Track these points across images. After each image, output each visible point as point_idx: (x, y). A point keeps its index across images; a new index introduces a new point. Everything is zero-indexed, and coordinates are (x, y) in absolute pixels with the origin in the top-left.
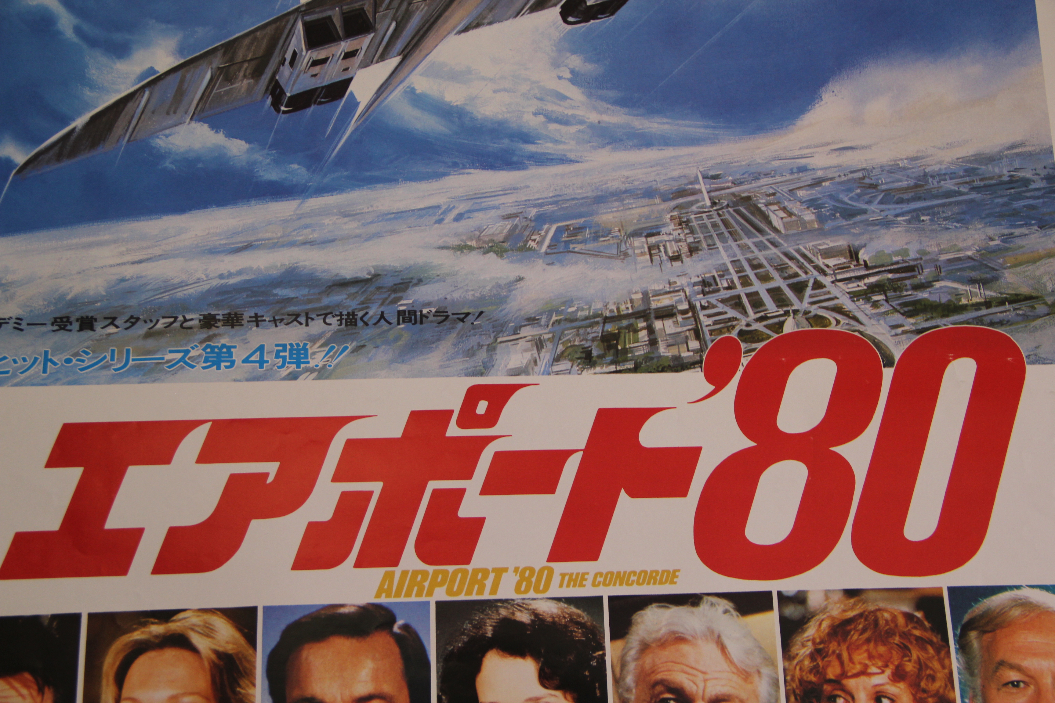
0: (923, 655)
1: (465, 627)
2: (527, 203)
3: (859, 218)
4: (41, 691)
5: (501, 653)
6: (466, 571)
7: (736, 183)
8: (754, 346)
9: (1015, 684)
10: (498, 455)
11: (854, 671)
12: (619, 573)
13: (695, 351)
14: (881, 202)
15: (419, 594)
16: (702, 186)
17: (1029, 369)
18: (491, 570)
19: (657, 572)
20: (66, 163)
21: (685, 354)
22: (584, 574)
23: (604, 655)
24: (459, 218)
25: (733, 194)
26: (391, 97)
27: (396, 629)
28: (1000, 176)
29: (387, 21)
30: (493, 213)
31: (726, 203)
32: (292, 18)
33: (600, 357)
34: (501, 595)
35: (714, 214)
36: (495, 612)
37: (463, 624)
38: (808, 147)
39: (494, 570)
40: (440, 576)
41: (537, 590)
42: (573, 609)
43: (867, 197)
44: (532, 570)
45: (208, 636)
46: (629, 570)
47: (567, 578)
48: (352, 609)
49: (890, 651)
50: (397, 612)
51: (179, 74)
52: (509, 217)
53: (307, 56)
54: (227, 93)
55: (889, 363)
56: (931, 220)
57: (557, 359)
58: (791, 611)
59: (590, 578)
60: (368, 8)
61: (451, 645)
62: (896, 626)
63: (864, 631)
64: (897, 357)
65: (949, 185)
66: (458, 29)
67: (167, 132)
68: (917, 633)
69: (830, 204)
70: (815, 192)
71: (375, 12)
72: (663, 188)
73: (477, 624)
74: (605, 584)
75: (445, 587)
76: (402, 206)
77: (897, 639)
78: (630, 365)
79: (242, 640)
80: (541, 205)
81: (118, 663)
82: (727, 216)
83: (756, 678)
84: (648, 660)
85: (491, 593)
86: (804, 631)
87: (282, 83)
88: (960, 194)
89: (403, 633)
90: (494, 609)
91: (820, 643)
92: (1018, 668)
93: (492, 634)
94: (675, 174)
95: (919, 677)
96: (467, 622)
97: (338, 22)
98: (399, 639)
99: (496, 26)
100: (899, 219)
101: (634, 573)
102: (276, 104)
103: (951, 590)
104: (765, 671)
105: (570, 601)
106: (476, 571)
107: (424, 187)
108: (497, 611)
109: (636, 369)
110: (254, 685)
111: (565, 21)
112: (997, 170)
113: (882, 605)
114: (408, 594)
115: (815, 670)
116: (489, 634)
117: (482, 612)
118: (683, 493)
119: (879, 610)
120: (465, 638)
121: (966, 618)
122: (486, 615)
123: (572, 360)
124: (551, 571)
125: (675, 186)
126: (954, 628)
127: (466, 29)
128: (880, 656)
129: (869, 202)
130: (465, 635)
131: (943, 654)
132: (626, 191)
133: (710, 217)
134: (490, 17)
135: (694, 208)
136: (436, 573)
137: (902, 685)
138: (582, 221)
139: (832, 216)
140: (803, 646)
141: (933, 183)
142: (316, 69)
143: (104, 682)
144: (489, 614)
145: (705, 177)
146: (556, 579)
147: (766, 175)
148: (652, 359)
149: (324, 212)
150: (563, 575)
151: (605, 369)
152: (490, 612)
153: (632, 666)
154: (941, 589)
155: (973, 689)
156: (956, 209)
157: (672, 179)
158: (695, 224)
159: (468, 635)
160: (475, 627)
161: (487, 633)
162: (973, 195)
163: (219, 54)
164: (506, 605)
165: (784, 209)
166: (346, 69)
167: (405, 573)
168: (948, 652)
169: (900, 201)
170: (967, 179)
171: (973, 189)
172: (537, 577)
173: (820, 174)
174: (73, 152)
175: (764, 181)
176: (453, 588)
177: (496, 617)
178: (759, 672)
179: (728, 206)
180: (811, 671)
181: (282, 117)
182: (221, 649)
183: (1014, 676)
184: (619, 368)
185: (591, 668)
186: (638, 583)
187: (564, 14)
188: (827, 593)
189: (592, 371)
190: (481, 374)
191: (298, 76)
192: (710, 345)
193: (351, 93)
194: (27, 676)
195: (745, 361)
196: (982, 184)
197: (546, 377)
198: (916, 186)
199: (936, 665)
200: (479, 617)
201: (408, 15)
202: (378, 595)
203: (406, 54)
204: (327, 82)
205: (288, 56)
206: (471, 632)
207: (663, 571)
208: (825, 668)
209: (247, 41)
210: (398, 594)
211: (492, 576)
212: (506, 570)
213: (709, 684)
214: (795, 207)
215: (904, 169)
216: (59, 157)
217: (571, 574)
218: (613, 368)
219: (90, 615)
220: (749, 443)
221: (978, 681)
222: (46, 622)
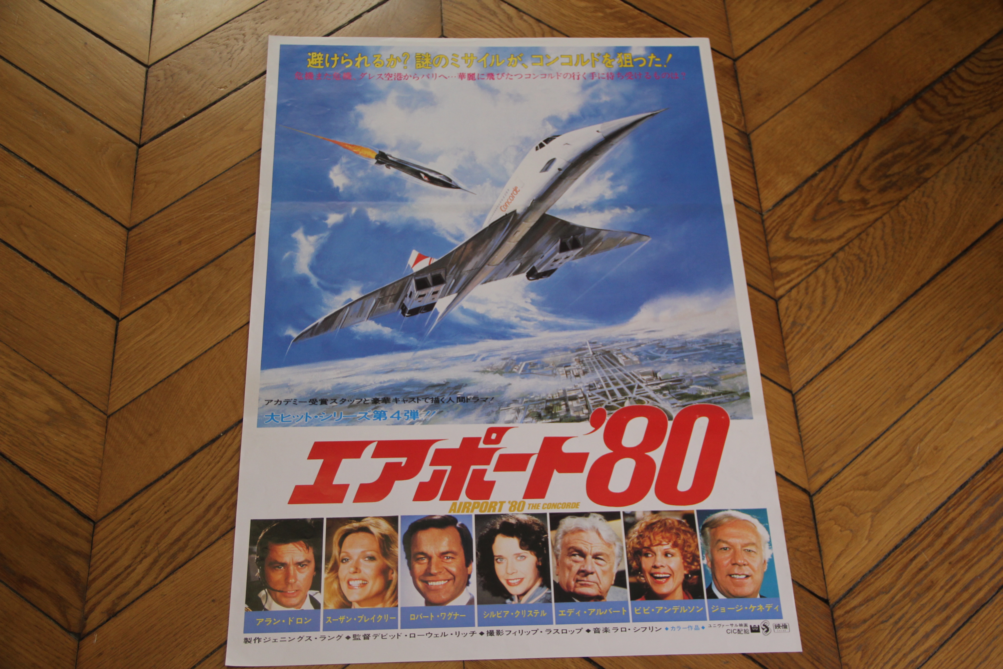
0: (685, 537)
1: (487, 525)
2: (513, 354)
3: (657, 360)
4: (308, 548)
5: (503, 536)
6: (488, 502)
7: (603, 345)
8: (612, 412)
9: (725, 549)
10: (501, 456)
11: (656, 544)
12: (554, 504)
13: (586, 414)
14: (667, 353)
15: (467, 512)
16: (589, 346)
17: (732, 422)
18: (498, 502)
19: (570, 503)
20: (314, 337)
21: (582, 415)
22: (539, 504)
23: (547, 537)
24: (483, 359)
25: (602, 350)
26: (453, 310)
27: (458, 525)
28: (718, 343)
29: (451, 279)
30: (498, 357)
31: (599, 353)
32: (410, 278)
33: (545, 416)
34: (502, 512)
35: (594, 358)
38: (635, 331)
39: (500, 502)
40: (476, 505)
41: (518, 510)
42: (534, 518)
43: (660, 351)
44: (516, 502)
45: (378, 528)
46: (558, 502)
47: (531, 506)
48: (439, 517)
49: (671, 535)
50: (458, 519)
51: (362, 301)
52: (504, 359)
53: (417, 293)
54: (383, 308)
55: (671, 419)
56: (689, 361)
57: (526, 417)
58: (628, 519)
59: (541, 506)
60: (443, 273)
61: (482, 532)
62: (674, 525)
63: (660, 527)
64: (674, 416)
65: (696, 346)
66: (482, 282)
67: (357, 324)
68: (683, 528)
69: (644, 354)
70: (638, 349)
71: (446, 275)
72: (572, 347)
74: (548, 508)
75: (479, 509)
76: (458, 354)
77: (674, 531)
78: (558, 419)
79: (392, 529)
80: (519, 354)
81: (339, 538)
82: (600, 359)
83: (613, 546)
84: (567, 539)
86: (634, 527)
87: (406, 304)
88: (700, 350)
89: (461, 527)
91: (642, 532)
92: (726, 542)
93: (499, 528)
94: (577, 341)
95: (684, 546)
96: (488, 523)
97: (430, 280)
98: (459, 530)
99: (498, 281)
100: (675, 360)
101: (560, 504)
102: (403, 313)
103: (698, 512)
104: (618, 543)
105: (533, 515)
106: (492, 503)
107: (468, 347)
108: (501, 519)
109: (561, 421)
110: (397, 547)
111: (528, 279)
112: (717, 340)
113: (668, 517)
114: (463, 511)
115: (639, 543)
117: (495, 519)
118: (581, 471)
119: (667, 519)
120: (488, 529)
121: (704, 522)
123: (533, 417)
124: (524, 503)
125: (577, 346)
126: (699, 526)
127: (485, 282)
128: (667, 538)
129: (662, 353)
131: (694, 536)
132: (556, 349)
133: (592, 359)
134: (496, 277)
135: (585, 355)
136: (475, 503)
137: (676, 549)
138: (536, 361)
139: (646, 359)
140: (634, 533)
141: (689, 346)
142: (421, 299)
143: (334, 545)
145: (590, 343)
146: (527, 506)
147: (617, 342)
148: (567, 417)
149: (425, 357)
150: (530, 504)
151: (547, 421)
152: (498, 519)
153: (560, 541)
154: (693, 511)
155: (707, 551)
156: (699, 356)
157: (576, 344)
158: (586, 362)
160: (492, 525)
161: (497, 528)
162: (707, 351)
163: (379, 293)
164: (505, 516)
165: (625, 356)
166: (433, 299)
167: (461, 503)
168: (696, 536)
169: (675, 353)
170: (704, 344)
171: (707, 348)
172: (518, 505)
173: (640, 342)
174: (318, 332)
175: (616, 344)
176: (482, 509)
177: (501, 521)
178: (615, 544)
179: (600, 355)
180: (637, 543)
181: (406, 318)
182: (383, 533)
183: (724, 545)
184: (553, 421)
185: (542, 542)
186: (562, 508)
187: (528, 276)
188: (644, 513)
189: (541, 422)
190: (493, 423)
191: (413, 302)
192: (593, 412)
193: (436, 309)
194: (302, 542)
195: (608, 418)
196: (710, 346)
197: (521, 424)
198: (682, 347)
199: (691, 541)
200: (494, 521)
201: (460, 277)
202: (450, 512)
203: (459, 292)
204: (425, 304)
205: (409, 293)
206: (490, 527)
207: (573, 503)
208: (644, 542)
209: (391, 287)
210: (458, 511)
211: (499, 505)
212: (505, 502)
213: (593, 548)
214: (629, 355)
215: (676, 340)
216: (311, 335)
217: (533, 504)
218: (550, 421)
219: (328, 519)
220: (610, 451)
221: (709, 548)
222: (309, 521)
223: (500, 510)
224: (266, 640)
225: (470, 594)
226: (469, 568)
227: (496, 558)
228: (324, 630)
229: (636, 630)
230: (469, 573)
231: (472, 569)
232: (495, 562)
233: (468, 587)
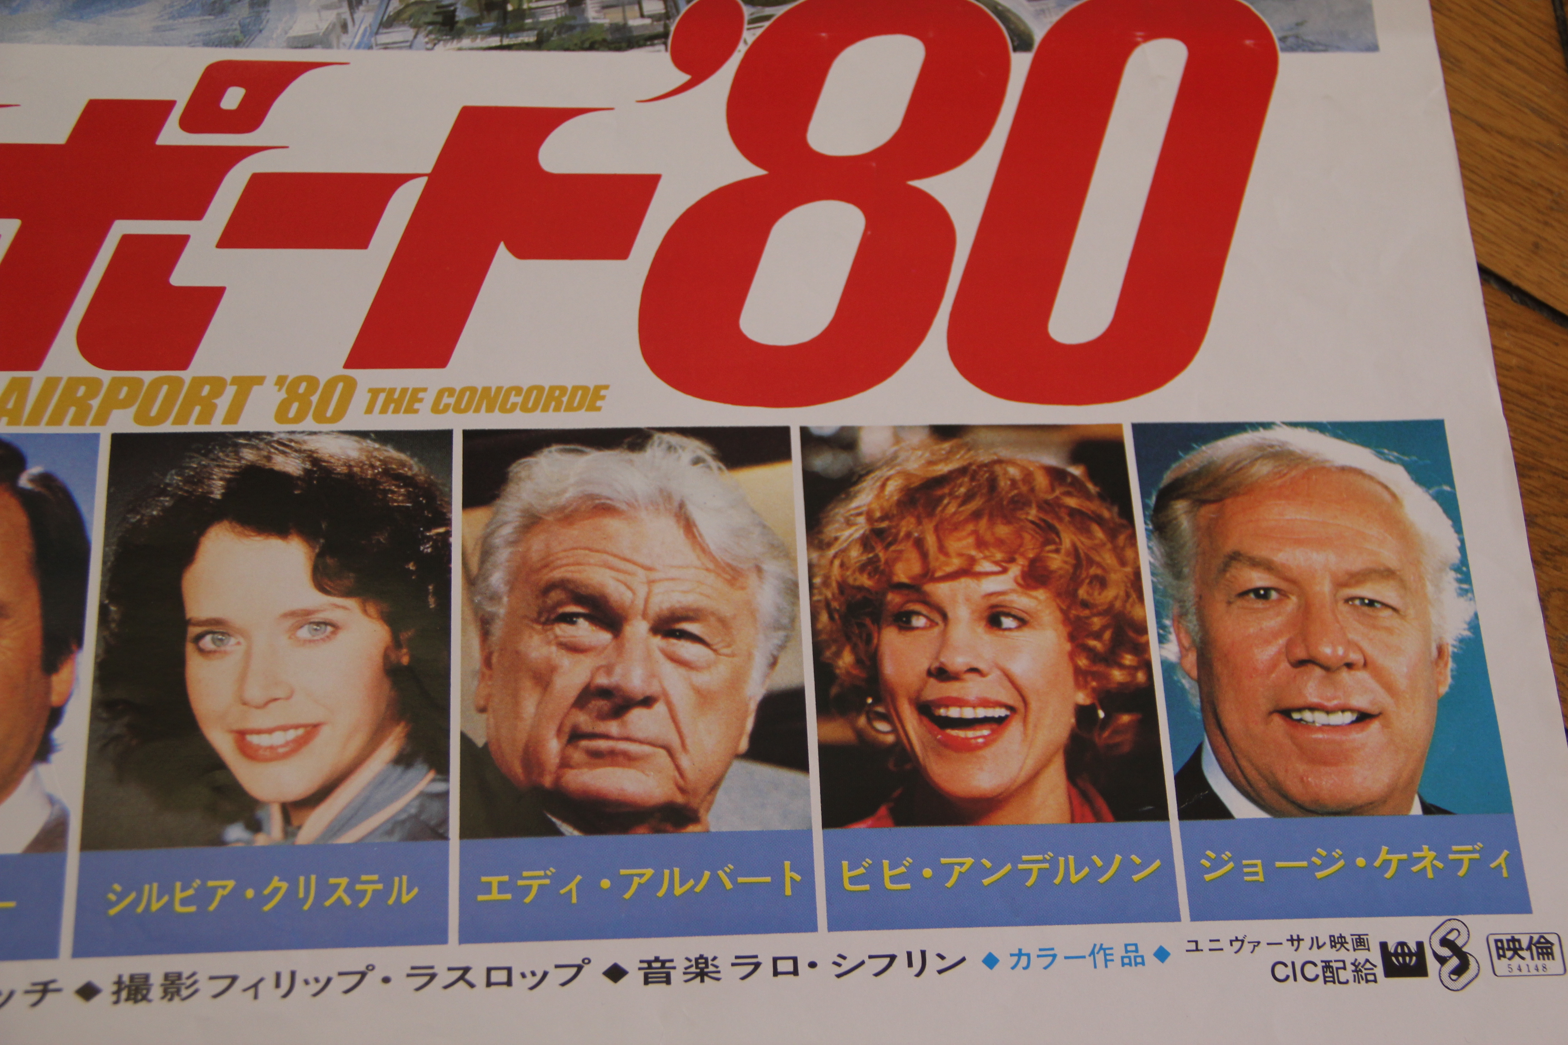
0: (1083, 542)
1: (167, 481)
5: (239, 529)
6: (179, 382)
8: (768, 11)
9: (1261, 594)
10: (257, 181)
11: (949, 569)
12: (486, 390)
13: (655, 18)
15: (79, 419)
17: (1287, 62)
18: (229, 380)
19: (563, 389)
21: (635, 22)
22: (416, 391)
23: (448, 534)
27: (24, 482)
33: (472, 22)
34: (243, 425)
36: (232, 454)
37: (165, 475)
39: (236, 380)
40: (124, 390)
41: (320, 417)
42: (391, 452)
44: (312, 382)
46: (506, 385)
47: (382, 397)
49: (1018, 534)
50: (28, 451)
55: (1023, 43)
57: (388, 23)
58: (825, 462)
59: (429, 398)
61: (138, 513)
62: (1032, 490)
63: (968, 498)
64: (1039, 34)
68: (1072, 502)
73: (193, 476)
74: (457, 409)
75: (134, 409)
77: (1033, 513)
78: (530, 37)
83: (752, 580)
84: (537, 545)
85: (226, 421)
86: (850, 497)
89: (38, 489)
90: (230, 449)
91: (882, 519)
92: (1268, 566)
93: (223, 495)
95: (1075, 580)
96: (173, 472)
98: (26, 499)
101: (518, 390)
103: (1138, 428)
104: (772, 567)
105: (384, 437)
106: (199, 382)
108: (237, 453)
109: (540, 45)
113: (1004, 453)
114: (55, 419)
115: (870, 566)
116: (217, 495)
117: (205, 455)
118: (622, 252)
119: (1000, 462)
120: (167, 501)
121: (1168, 477)
122: (213, 460)
123: (417, 26)
124: (351, 386)
126: (1145, 495)
128: (1000, 543)
130: (166, 496)
131: (1121, 539)
136: (116, 383)
137: (1041, 594)
140: (849, 523)
144: (219, 458)
146: (361, 398)
148: (572, 28)
150: (375, 393)
151: (480, 42)
152: (221, 454)
153: (503, 555)
154: (1119, 427)
155: (1181, 601)
159: (172, 496)
160: (188, 480)
161: (212, 493)
164: (255, 442)
167: (51, 382)
168: (1133, 537)
172: (322, 393)
176: (150, 410)
177: (232, 463)
178: (759, 570)
180: (862, 569)
183: (1258, 579)
184: (506, 42)
185: (421, 559)
186: (525, 409)
188: (898, 433)
189: (455, 44)
190: (237, 44)
192: (684, 9)
195: (749, 36)
197: (363, 53)
199: (1108, 558)
200: (199, 464)
206: (181, 489)
207: (576, 389)
208: (890, 563)
210: (35, 419)
211: (231, 391)
212: (259, 380)
213: (658, 589)
217: (392, 391)
218: (495, 41)
220: (754, 171)
221: (1191, 589)
223: (233, 415)
225: (51, 800)
226: (58, 681)
227: (193, 631)
229: (846, 965)
230: (55, 699)
231: (72, 681)
232: (190, 648)
233: (41, 769)
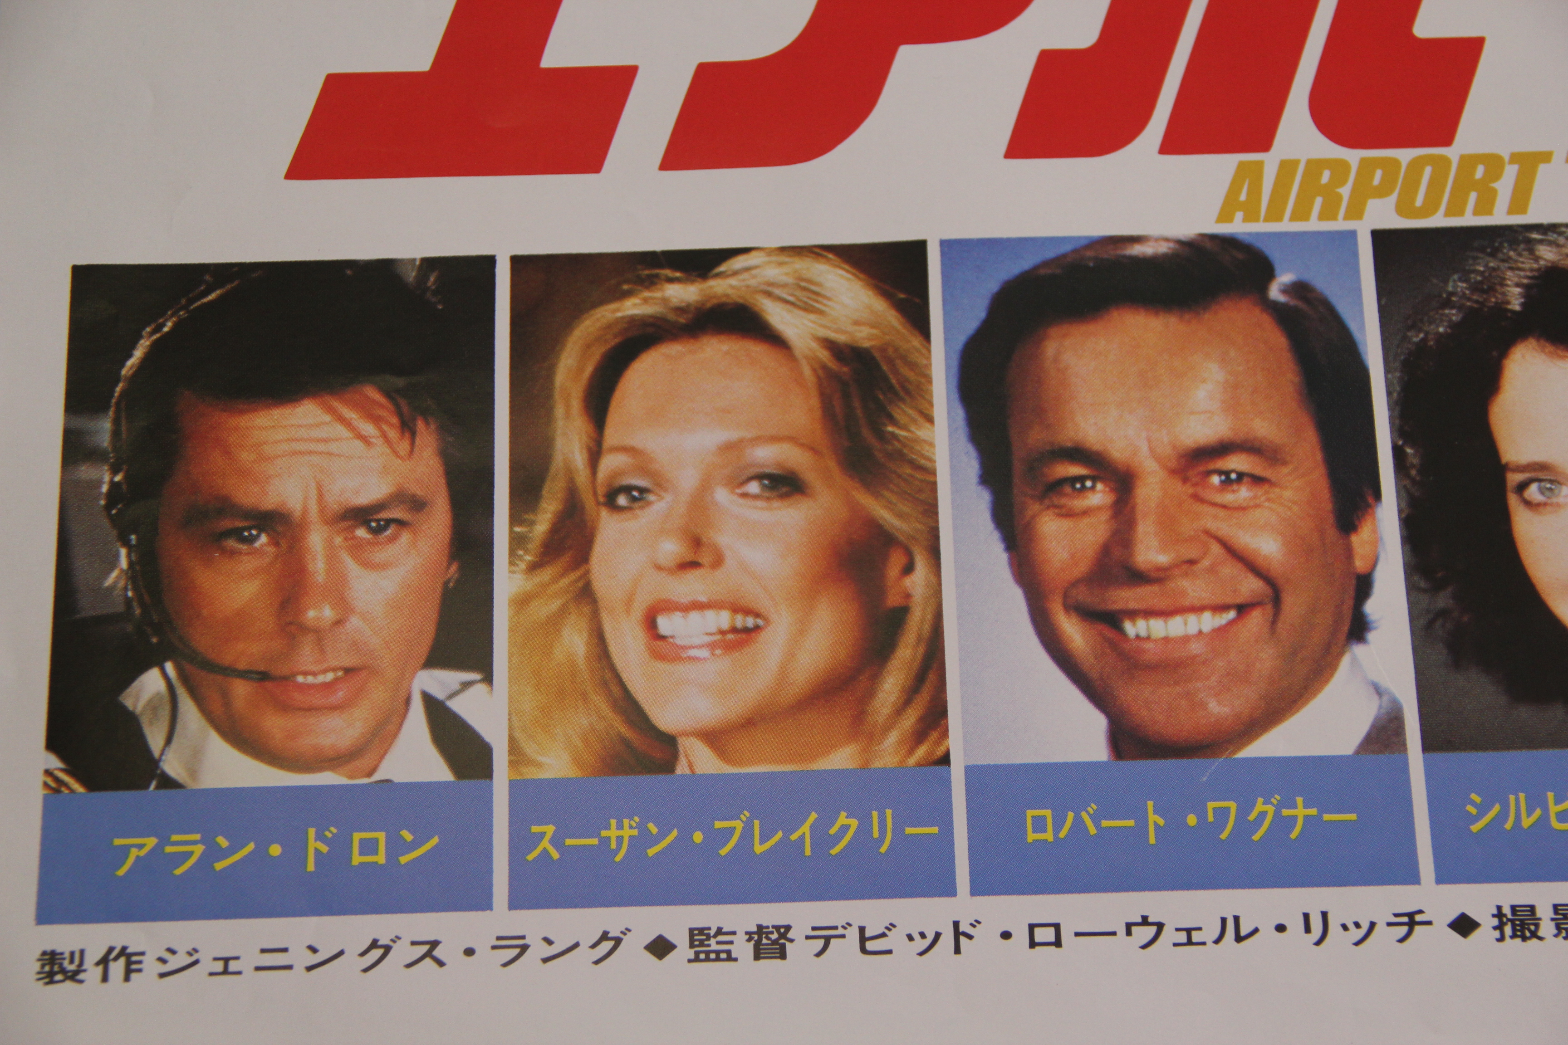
1: (1450, 289)
4: (407, 428)
5: (1549, 348)
6: (1446, 161)
15: (1328, 213)
18: (1506, 158)
27: (1275, 292)
34: (1534, 215)
36: (1525, 253)
37: (1446, 282)
39: (1516, 158)
40: (1378, 174)
45: (807, 309)
48: (1163, 248)
61: (1420, 330)
73: (1481, 282)
75: (1393, 198)
79: (892, 318)
81: (589, 369)
85: (1511, 211)
89: (1293, 302)
90: (1522, 246)
93: (1522, 305)
96: (1456, 277)
98: (1283, 315)
106: (1468, 162)
108: (1532, 251)
110: (930, 420)
114: (1302, 213)
116: (1516, 305)
117: (1493, 255)
120: (1454, 315)
122: (1503, 261)
130: (1452, 308)
136: (1366, 166)
143: (559, 411)
144: (1510, 258)
152: (1512, 253)
159: (1460, 308)
160: (1476, 288)
161: (1508, 303)
164: (1552, 236)
167: (1287, 168)
176: (1413, 200)
177: (1529, 264)
182: (841, 338)
194: (372, 393)
200: (1486, 266)
202: (1225, 216)
206: (1469, 299)
210: (1275, 215)
211: (1510, 172)
212: (1546, 157)
219: (517, 261)
222: (411, 276)
223: (1519, 202)
224: (175, 962)
225: (1378, 691)
226: (1360, 540)
227: (1514, 478)
228: (514, 904)
230: (1360, 564)
231: (1376, 542)
232: (1513, 500)
233: (1358, 650)
